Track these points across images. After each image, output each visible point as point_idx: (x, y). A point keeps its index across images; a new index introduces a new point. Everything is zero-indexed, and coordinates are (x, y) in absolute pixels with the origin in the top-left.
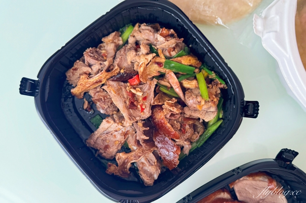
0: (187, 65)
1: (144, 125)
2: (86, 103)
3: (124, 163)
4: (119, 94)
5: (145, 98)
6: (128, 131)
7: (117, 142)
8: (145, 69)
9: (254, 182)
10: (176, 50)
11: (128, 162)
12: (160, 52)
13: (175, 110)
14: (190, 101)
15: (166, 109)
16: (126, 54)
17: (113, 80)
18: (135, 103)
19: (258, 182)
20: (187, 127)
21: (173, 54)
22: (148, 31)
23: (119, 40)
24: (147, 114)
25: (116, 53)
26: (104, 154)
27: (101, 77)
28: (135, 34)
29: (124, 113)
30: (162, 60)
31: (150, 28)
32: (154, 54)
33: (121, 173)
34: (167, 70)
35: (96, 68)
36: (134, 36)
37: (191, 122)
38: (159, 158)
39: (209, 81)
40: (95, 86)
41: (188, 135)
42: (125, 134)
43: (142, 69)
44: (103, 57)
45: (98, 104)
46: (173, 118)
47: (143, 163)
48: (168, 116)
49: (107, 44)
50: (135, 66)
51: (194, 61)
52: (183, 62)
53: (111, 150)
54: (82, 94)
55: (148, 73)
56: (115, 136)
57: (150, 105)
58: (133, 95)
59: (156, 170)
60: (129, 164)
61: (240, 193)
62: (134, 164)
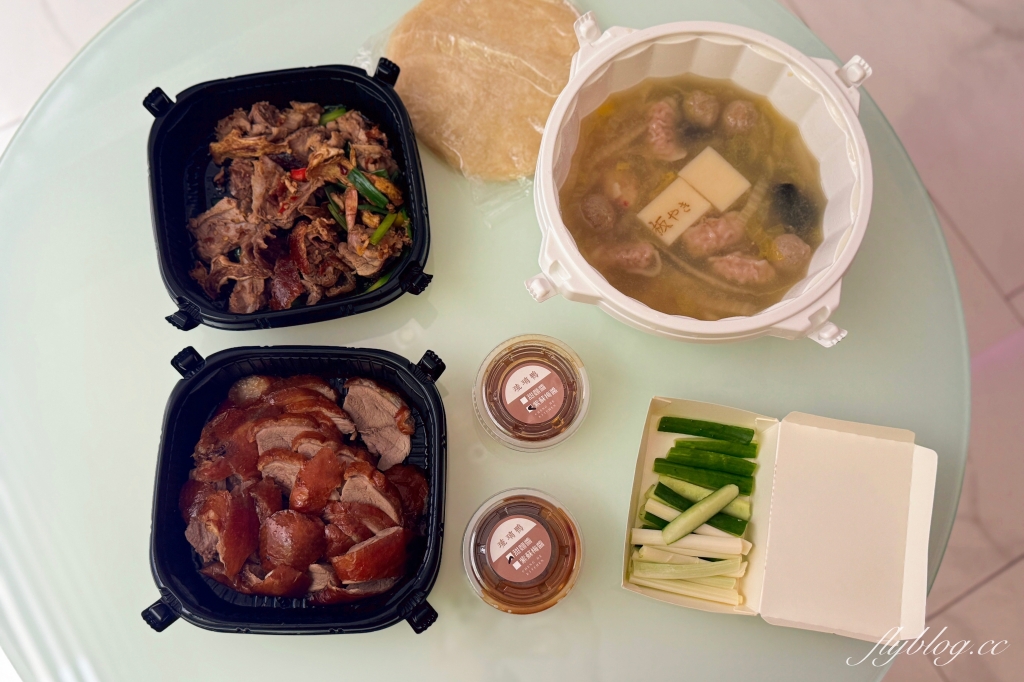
0: (380, 191)
1: (272, 231)
2: (222, 173)
3: (219, 273)
4: (266, 178)
5: (294, 199)
6: (248, 230)
7: (226, 239)
8: (319, 165)
9: (379, 397)
10: (377, 165)
11: (224, 275)
12: (352, 152)
13: (324, 234)
14: (354, 239)
15: (313, 227)
16: (309, 136)
17: (271, 159)
18: (279, 199)
19: (385, 401)
20: (330, 269)
21: (372, 167)
22: (355, 122)
23: (314, 116)
24: (284, 220)
25: (298, 128)
26: (201, 249)
27: (257, 144)
28: (339, 120)
29: (256, 204)
30: (351, 165)
31: (361, 120)
32: (342, 151)
33: (208, 286)
34: (350, 184)
35: (258, 128)
36: (337, 123)
37: (340, 267)
38: (268, 292)
39: (397, 228)
40: (245, 154)
41: (324, 280)
42: (242, 233)
43: (315, 162)
44: (276, 122)
45: (233, 176)
46: (316, 244)
47: (243, 287)
48: (311, 237)
49: (295, 111)
50: (310, 156)
51: (393, 192)
52: (377, 185)
53: (213, 246)
54: (223, 158)
55: (323, 174)
56: (229, 228)
57: (296, 209)
58: (284, 189)
59: (255, 302)
60: (225, 278)
61: (351, 398)
62: (232, 283)
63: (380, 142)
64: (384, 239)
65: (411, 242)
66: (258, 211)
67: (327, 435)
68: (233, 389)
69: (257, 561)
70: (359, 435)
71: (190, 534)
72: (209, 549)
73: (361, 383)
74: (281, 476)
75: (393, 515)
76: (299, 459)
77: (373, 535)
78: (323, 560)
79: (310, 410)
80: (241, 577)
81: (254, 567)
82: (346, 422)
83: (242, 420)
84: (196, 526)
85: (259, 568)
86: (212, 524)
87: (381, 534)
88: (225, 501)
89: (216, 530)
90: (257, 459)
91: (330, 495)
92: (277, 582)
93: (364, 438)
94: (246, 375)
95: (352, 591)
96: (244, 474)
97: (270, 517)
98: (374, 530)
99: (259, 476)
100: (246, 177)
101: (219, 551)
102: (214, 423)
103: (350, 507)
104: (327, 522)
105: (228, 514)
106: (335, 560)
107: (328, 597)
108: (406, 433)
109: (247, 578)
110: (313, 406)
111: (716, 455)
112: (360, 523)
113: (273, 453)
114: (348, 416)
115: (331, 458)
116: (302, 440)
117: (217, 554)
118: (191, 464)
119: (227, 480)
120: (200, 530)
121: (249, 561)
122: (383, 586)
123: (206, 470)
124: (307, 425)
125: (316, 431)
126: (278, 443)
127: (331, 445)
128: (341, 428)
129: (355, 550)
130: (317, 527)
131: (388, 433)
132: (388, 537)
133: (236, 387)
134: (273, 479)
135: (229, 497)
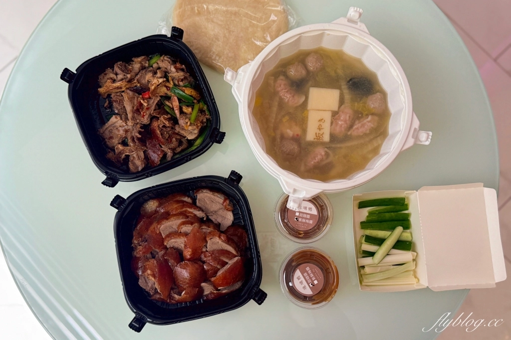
0: (188, 95)
1: (141, 128)
2: (107, 102)
3: (120, 153)
4: (131, 101)
5: (148, 109)
6: (129, 129)
7: (119, 136)
8: (155, 88)
9: (212, 196)
10: (184, 82)
11: (123, 153)
12: (170, 78)
13: (167, 123)
14: (182, 122)
15: (161, 121)
16: (146, 74)
17: (130, 90)
18: (140, 110)
19: (216, 197)
20: (174, 139)
21: (181, 83)
22: (167, 62)
23: (145, 63)
24: (146, 120)
25: (140, 71)
26: (108, 143)
27: (122, 85)
28: (159, 62)
29: (130, 116)
30: (171, 85)
31: (170, 60)
32: (165, 79)
33: (116, 160)
34: (173, 94)
35: (120, 77)
36: (158, 64)
37: (178, 137)
38: (147, 158)
39: (201, 111)
40: (116, 91)
41: (172, 146)
42: (126, 131)
43: (153, 88)
44: (128, 71)
45: (114, 104)
46: (164, 129)
47: (134, 157)
48: (161, 126)
49: (136, 63)
50: (150, 85)
51: (195, 93)
52: (186, 92)
53: (114, 141)
54: (106, 94)
55: (158, 92)
56: (119, 130)
57: (150, 114)
58: (141, 105)
59: (142, 164)
60: (124, 155)
61: (199, 200)
62: (128, 156)
63: (182, 70)
64: (197, 119)
65: (210, 117)
66: (132, 119)
67: (193, 221)
68: (142, 209)
69: (176, 287)
70: (207, 217)
71: (141, 283)
72: (152, 288)
73: (202, 191)
74: (176, 245)
75: (234, 252)
76: (183, 236)
77: (227, 263)
78: (206, 280)
79: (181, 210)
80: (170, 297)
81: (175, 290)
82: (200, 212)
83: (151, 223)
84: (143, 279)
85: (177, 290)
86: (150, 276)
87: (231, 262)
88: (154, 264)
89: (153, 279)
90: (163, 240)
91: (202, 249)
92: (188, 296)
93: (210, 217)
94: (146, 201)
95: (224, 291)
96: (159, 248)
97: (176, 266)
98: (227, 260)
99: (166, 248)
100: (121, 102)
101: (157, 288)
102: (138, 228)
103: (213, 253)
104: (204, 262)
105: (157, 270)
106: (213, 279)
107: (213, 296)
108: (229, 211)
109: (173, 297)
110: (182, 208)
111: (389, 214)
112: (220, 260)
113: (170, 235)
114: (200, 209)
115: (198, 232)
116: (182, 226)
117: (156, 289)
118: (133, 249)
119: (151, 253)
120: (145, 280)
121: (172, 289)
122: (238, 285)
123: (140, 251)
124: (182, 218)
125: (187, 220)
126: (171, 230)
127: (196, 225)
128: (198, 216)
129: (220, 273)
130: (200, 266)
131: (221, 212)
132: (234, 263)
133: (143, 207)
134: (172, 247)
135: (155, 262)
